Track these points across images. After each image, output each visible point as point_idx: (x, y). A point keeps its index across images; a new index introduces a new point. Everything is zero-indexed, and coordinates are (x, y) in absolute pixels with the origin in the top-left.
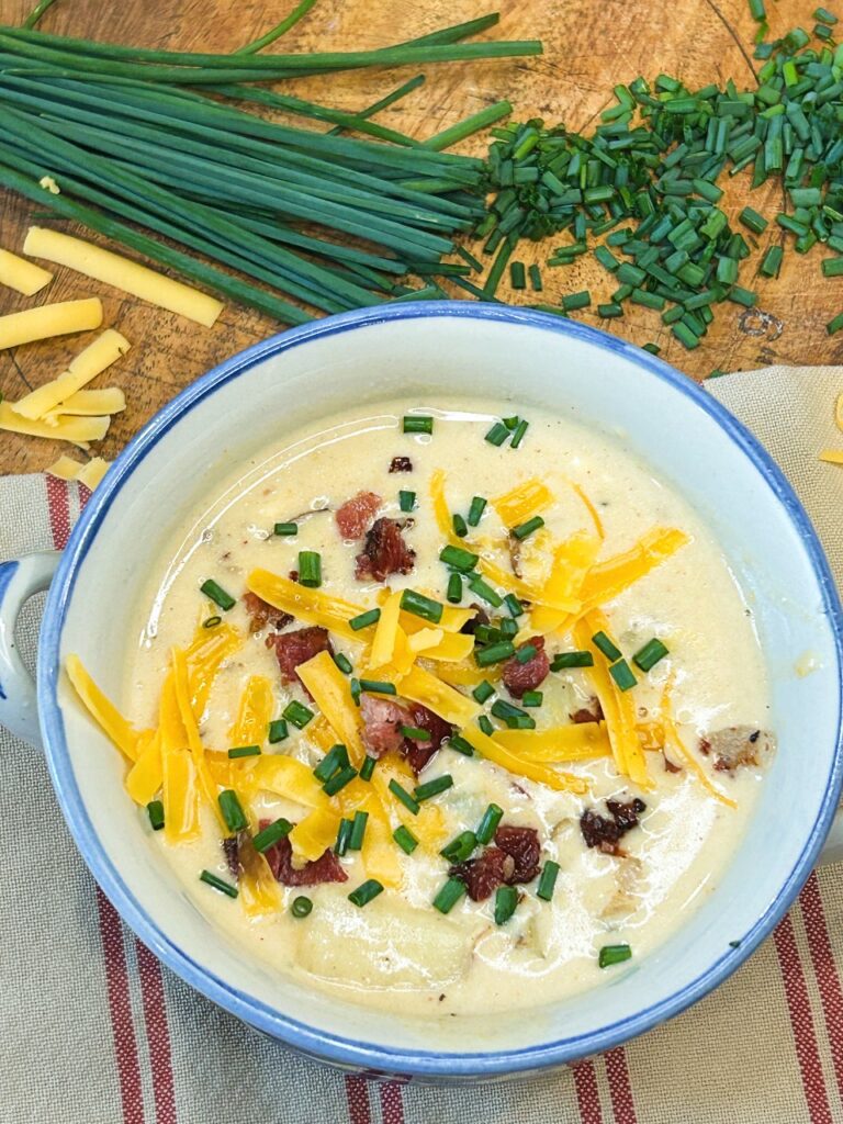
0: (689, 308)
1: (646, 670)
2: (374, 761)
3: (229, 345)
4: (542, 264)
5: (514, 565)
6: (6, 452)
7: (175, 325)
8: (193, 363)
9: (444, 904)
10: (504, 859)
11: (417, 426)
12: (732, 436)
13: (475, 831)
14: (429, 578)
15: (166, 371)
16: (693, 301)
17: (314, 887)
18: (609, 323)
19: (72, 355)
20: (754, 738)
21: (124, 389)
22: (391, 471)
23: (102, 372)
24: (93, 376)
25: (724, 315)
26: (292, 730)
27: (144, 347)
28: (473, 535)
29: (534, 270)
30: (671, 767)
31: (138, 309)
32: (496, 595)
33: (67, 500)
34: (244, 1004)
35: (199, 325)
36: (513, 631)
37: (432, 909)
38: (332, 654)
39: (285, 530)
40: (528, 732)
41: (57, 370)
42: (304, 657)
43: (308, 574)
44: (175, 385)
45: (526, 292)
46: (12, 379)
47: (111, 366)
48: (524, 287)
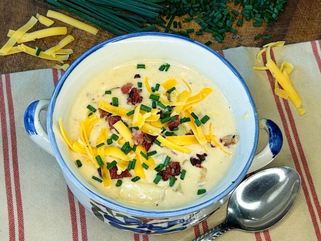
0: (220, 33)
1: (204, 123)
2: (136, 146)
4: (181, 22)
5: (169, 99)
7: (86, 34)
8: (91, 44)
9: (156, 181)
13: (163, 164)
15: (84, 45)
16: (220, 31)
18: (199, 37)
19: (59, 41)
21: (73, 49)
22: (135, 78)
25: (228, 35)
26: (113, 141)
27: (78, 40)
28: (157, 92)
29: (179, 23)
30: (213, 146)
31: (77, 30)
32: (165, 106)
33: (58, 75)
35: (92, 35)
43: (115, 103)
44: (86, 49)
45: (177, 29)
46: (43, 47)
47: (69, 43)
48: (177, 27)
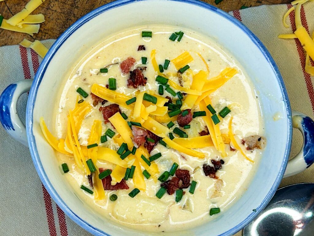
1: (223, 117)
2: (136, 149)
5: (180, 82)
6: (5, 37)
8: (67, 5)
9: (159, 195)
10: (179, 181)
11: (147, 34)
12: (253, 40)
13: (169, 172)
14: (152, 87)
15: (58, 8)
17: (117, 191)
19: (26, 2)
20: (259, 140)
21: (44, 14)
22: (138, 50)
23: (37, 9)
24: (34, 10)
26: (108, 138)
28: (165, 72)
30: (232, 150)
32: (174, 92)
33: (27, 54)
34: (98, 232)
36: (180, 104)
37: (156, 197)
38: (121, 113)
39: (104, 71)
40: (186, 139)
41: (21, 8)
42: (111, 115)
43: (112, 85)
44: (61, 13)
46: (6, 12)
47: (40, 6)
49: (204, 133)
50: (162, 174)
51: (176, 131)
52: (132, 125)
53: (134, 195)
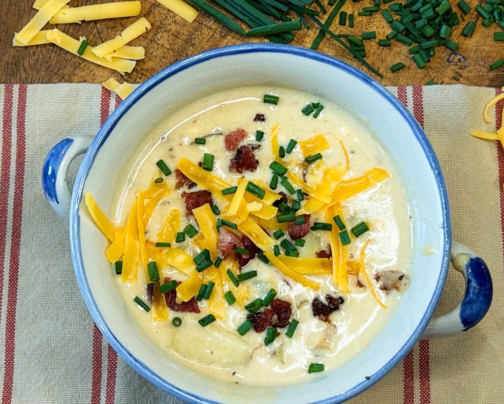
0: (423, 47)
1: (357, 236)
2: (221, 260)
3: (198, 33)
4: (356, 14)
5: (304, 175)
6: (86, 70)
7: (174, 19)
8: (180, 40)
10: (273, 315)
11: (271, 100)
13: (263, 299)
14: (262, 176)
15: (166, 42)
16: (426, 44)
17: (184, 313)
18: (383, 49)
19: (124, 27)
20: (401, 278)
21: (145, 48)
22: (255, 120)
23: (137, 38)
24: (131, 40)
25: (441, 53)
26: (187, 238)
27: (158, 28)
28: (288, 158)
29: (351, 17)
30: (360, 284)
31: (159, 9)
32: (293, 189)
33: (110, 99)
34: (140, 367)
35: (186, 21)
36: (297, 208)
37: (237, 333)
38: (211, 205)
39: (200, 141)
40: (294, 258)
41: (116, 34)
42: (197, 205)
43: (207, 164)
44: (170, 49)
45: (346, 27)
47: (141, 35)
48: (344, 25)
49: (324, 254)
50: (253, 301)
51: (285, 244)
52: (223, 224)
53: (205, 324)
